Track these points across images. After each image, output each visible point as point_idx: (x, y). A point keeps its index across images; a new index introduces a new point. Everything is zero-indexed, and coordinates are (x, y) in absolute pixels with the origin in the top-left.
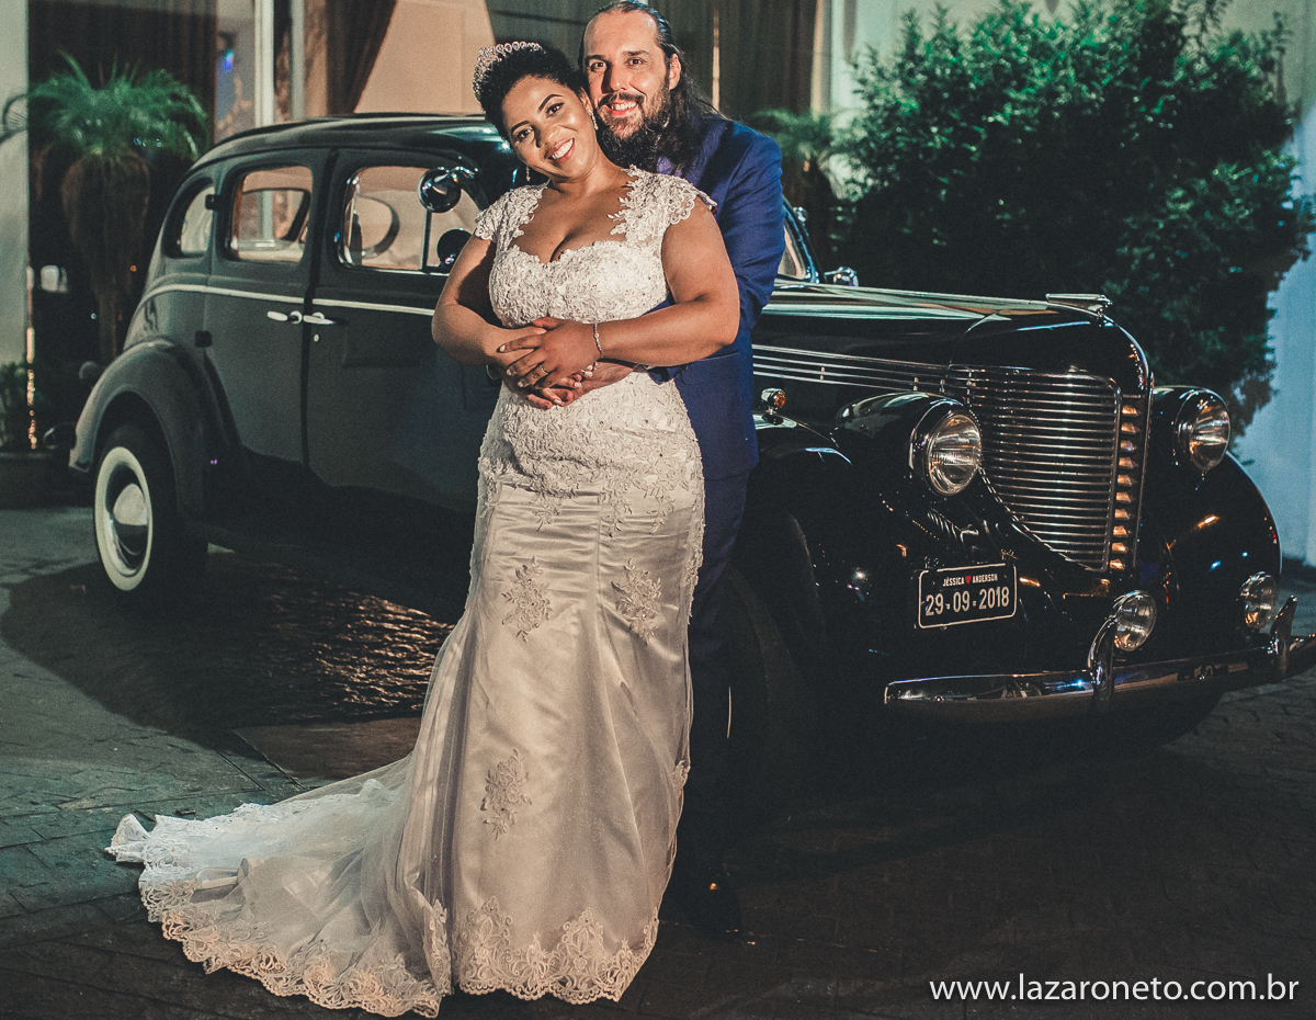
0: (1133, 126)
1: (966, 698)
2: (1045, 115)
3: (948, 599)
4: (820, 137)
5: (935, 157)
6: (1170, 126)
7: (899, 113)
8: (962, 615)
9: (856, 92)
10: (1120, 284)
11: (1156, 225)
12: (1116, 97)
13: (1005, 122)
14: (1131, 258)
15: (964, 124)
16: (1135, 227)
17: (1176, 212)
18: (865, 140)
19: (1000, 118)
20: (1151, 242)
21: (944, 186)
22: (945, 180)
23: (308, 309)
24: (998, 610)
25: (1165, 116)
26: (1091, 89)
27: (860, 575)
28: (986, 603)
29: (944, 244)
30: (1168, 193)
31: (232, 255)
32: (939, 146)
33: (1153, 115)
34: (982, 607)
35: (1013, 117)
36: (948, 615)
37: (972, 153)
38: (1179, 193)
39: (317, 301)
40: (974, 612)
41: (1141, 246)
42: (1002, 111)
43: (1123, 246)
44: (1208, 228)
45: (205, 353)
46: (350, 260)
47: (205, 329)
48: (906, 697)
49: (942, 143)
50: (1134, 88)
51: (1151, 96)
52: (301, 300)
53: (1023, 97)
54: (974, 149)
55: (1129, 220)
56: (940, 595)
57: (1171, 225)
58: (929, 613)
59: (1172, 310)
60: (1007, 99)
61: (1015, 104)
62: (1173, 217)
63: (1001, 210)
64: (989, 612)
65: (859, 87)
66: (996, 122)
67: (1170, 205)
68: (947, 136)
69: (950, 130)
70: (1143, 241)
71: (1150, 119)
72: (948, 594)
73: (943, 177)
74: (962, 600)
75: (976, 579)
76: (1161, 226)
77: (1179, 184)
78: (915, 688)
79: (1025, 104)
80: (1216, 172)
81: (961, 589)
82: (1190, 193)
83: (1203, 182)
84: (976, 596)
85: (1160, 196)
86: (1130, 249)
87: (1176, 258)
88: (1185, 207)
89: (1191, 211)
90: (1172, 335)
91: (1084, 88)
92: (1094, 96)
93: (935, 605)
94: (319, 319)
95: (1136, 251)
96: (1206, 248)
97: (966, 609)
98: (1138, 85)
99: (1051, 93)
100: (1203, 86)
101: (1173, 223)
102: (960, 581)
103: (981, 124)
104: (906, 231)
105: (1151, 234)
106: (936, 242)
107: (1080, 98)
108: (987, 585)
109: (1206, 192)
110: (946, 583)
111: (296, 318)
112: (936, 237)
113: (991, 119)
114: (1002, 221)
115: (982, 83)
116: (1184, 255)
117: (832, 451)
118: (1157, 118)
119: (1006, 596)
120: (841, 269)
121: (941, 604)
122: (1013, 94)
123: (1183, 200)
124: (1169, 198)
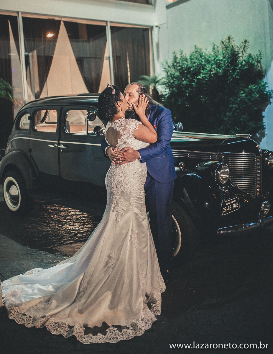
0: (230, 77)
1: (232, 231)
2: (210, 76)
3: (227, 208)
4: (155, 81)
5: (184, 86)
6: (239, 77)
7: (175, 76)
8: (230, 211)
9: (164, 71)
10: (230, 113)
11: (238, 100)
12: (225, 71)
13: (201, 78)
14: (232, 107)
15: (191, 78)
16: (233, 100)
17: (242, 97)
18: (167, 82)
19: (200, 77)
20: (237, 103)
21: (187, 93)
22: (187, 91)
23: (59, 144)
24: (237, 208)
25: (237, 75)
26: (220, 69)
27: (207, 204)
28: (234, 207)
29: (188, 106)
30: (240, 92)
31: (35, 131)
32: (185, 83)
33: (235, 75)
34: (233, 208)
35: (203, 77)
36: (228, 211)
37: (193, 85)
38: (242, 92)
39: (61, 142)
40: (232, 209)
41: (234, 104)
42: (200, 76)
43: (230, 104)
44: (249, 100)
45: (31, 154)
46: (68, 132)
47: (30, 148)
48: (222, 232)
49: (186, 83)
50: (229, 69)
51: (234, 70)
52: (57, 142)
53: (204, 72)
54: (193, 84)
55: (231, 99)
56: (226, 207)
57: (241, 100)
58: (224, 212)
59: (243, 118)
60: (201, 72)
61: (203, 73)
62: (241, 98)
63: (202, 98)
64: (235, 209)
65: (164, 70)
66: (199, 78)
67: (241, 95)
68: (187, 81)
69: (188, 80)
70: (235, 103)
71: (234, 76)
72: (227, 206)
73: (187, 90)
74: (230, 207)
75: (232, 202)
76: (239, 100)
77: (242, 90)
78: (223, 230)
79: (205, 74)
80: (250, 87)
81: (229, 205)
82: (245, 92)
83: (247, 89)
84: (232, 206)
85: (238, 93)
86: (232, 105)
87: (243, 107)
88: (244, 95)
89: (245, 96)
90: (243, 123)
91: (218, 69)
92: (220, 71)
93: (225, 210)
94: (61, 146)
95: (234, 106)
96: (249, 104)
97: (230, 209)
98: (230, 68)
99: (211, 71)
100: (246, 67)
101: (242, 99)
102: (229, 203)
103: (195, 78)
104: (179, 103)
105: (236, 102)
106: (187, 105)
107: (218, 72)
108: (234, 203)
109: (248, 91)
110: (227, 204)
111: (56, 146)
112: (186, 104)
113: (198, 78)
114: (202, 100)
115: (194, 69)
116: (245, 106)
117: (194, 174)
118: (236, 76)
119: (237, 205)
120: (178, 123)
121: (226, 209)
122: (202, 71)
123: (243, 94)
124: (239, 93)
